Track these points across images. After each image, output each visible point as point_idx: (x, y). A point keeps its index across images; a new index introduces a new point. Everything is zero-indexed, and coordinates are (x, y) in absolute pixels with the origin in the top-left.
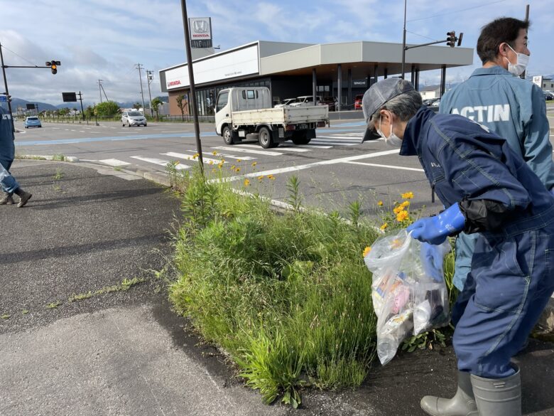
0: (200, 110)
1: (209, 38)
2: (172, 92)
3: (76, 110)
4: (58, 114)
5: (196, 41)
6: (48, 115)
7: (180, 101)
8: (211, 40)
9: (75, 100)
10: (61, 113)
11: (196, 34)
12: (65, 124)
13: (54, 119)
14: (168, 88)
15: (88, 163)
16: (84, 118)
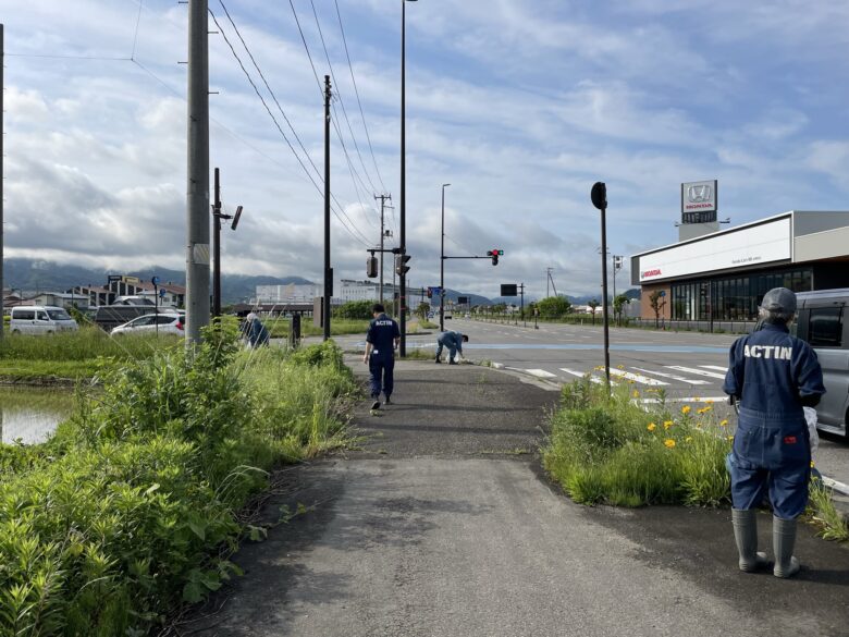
0: (688, 312)
1: (713, 209)
2: (648, 285)
3: (514, 306)
4: (493, 310)
5: (691, 214)
6: (481, 311)
7: (654, 300)
8: (715, 213)
9: (515, 294)
10: (496, 310)
11: (692, 204)
12: (498, 324)
13: (487, 317)
14: (641, 280)
15: (514, 371)
16: (522, 318)
